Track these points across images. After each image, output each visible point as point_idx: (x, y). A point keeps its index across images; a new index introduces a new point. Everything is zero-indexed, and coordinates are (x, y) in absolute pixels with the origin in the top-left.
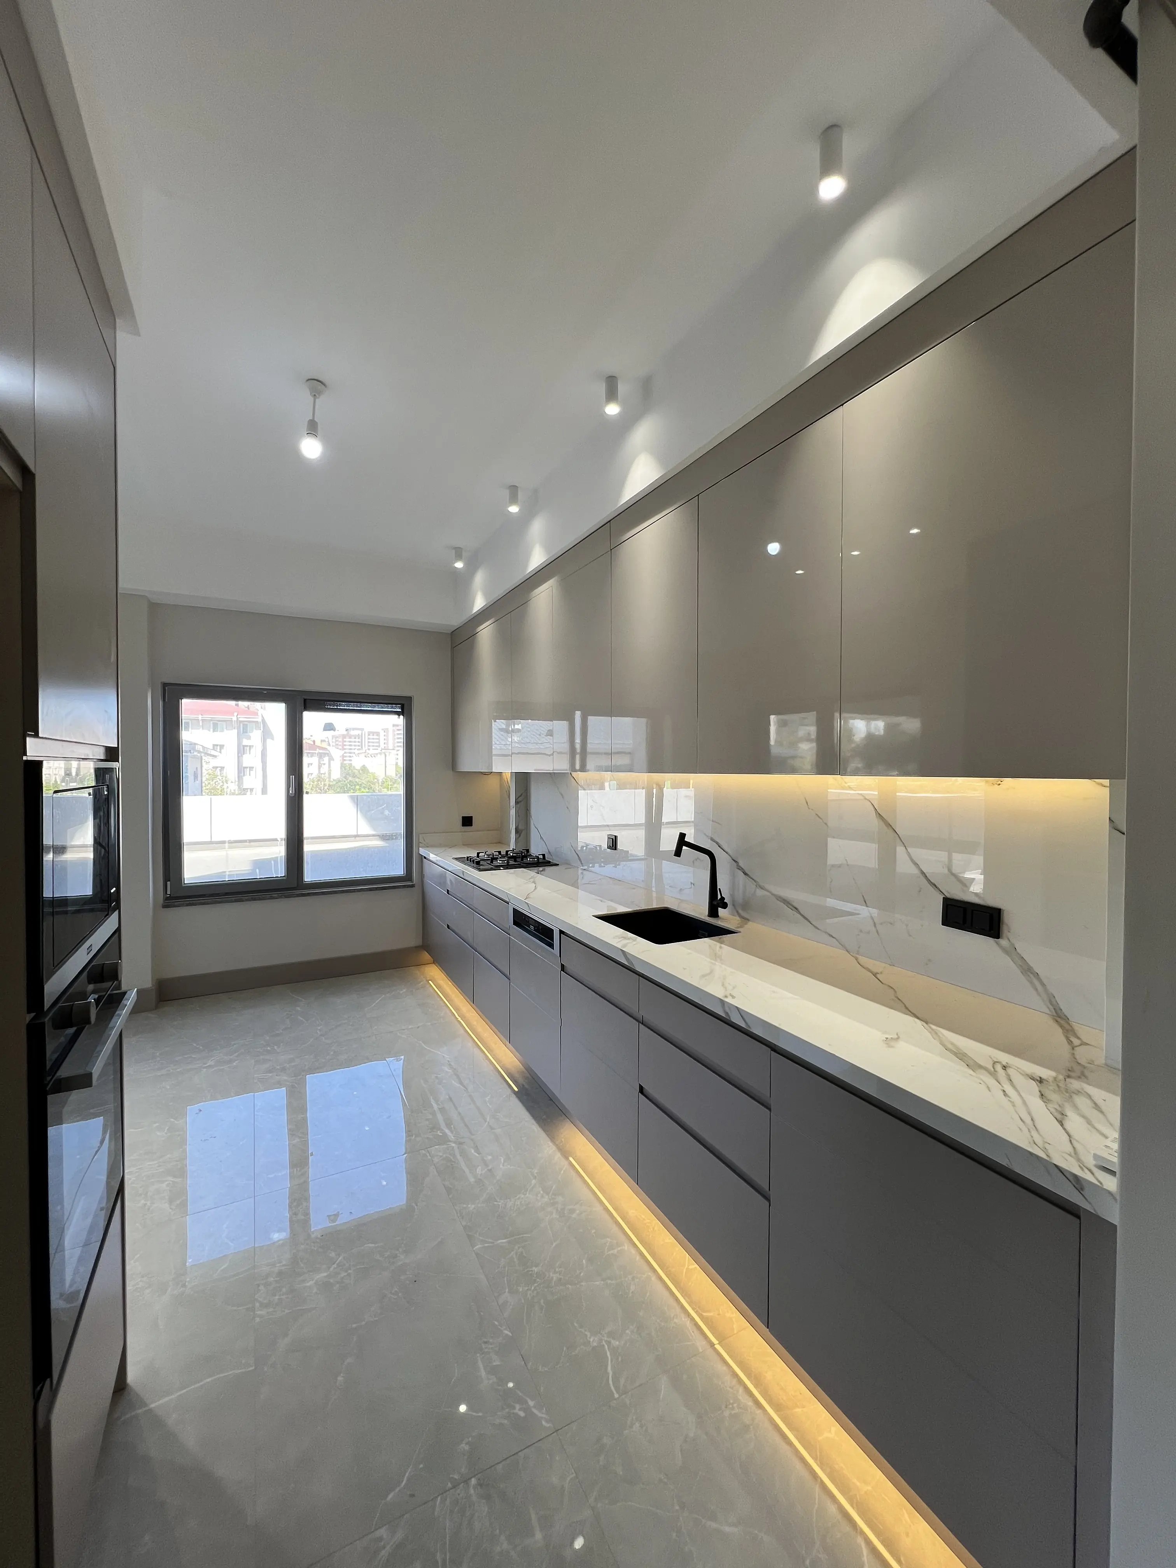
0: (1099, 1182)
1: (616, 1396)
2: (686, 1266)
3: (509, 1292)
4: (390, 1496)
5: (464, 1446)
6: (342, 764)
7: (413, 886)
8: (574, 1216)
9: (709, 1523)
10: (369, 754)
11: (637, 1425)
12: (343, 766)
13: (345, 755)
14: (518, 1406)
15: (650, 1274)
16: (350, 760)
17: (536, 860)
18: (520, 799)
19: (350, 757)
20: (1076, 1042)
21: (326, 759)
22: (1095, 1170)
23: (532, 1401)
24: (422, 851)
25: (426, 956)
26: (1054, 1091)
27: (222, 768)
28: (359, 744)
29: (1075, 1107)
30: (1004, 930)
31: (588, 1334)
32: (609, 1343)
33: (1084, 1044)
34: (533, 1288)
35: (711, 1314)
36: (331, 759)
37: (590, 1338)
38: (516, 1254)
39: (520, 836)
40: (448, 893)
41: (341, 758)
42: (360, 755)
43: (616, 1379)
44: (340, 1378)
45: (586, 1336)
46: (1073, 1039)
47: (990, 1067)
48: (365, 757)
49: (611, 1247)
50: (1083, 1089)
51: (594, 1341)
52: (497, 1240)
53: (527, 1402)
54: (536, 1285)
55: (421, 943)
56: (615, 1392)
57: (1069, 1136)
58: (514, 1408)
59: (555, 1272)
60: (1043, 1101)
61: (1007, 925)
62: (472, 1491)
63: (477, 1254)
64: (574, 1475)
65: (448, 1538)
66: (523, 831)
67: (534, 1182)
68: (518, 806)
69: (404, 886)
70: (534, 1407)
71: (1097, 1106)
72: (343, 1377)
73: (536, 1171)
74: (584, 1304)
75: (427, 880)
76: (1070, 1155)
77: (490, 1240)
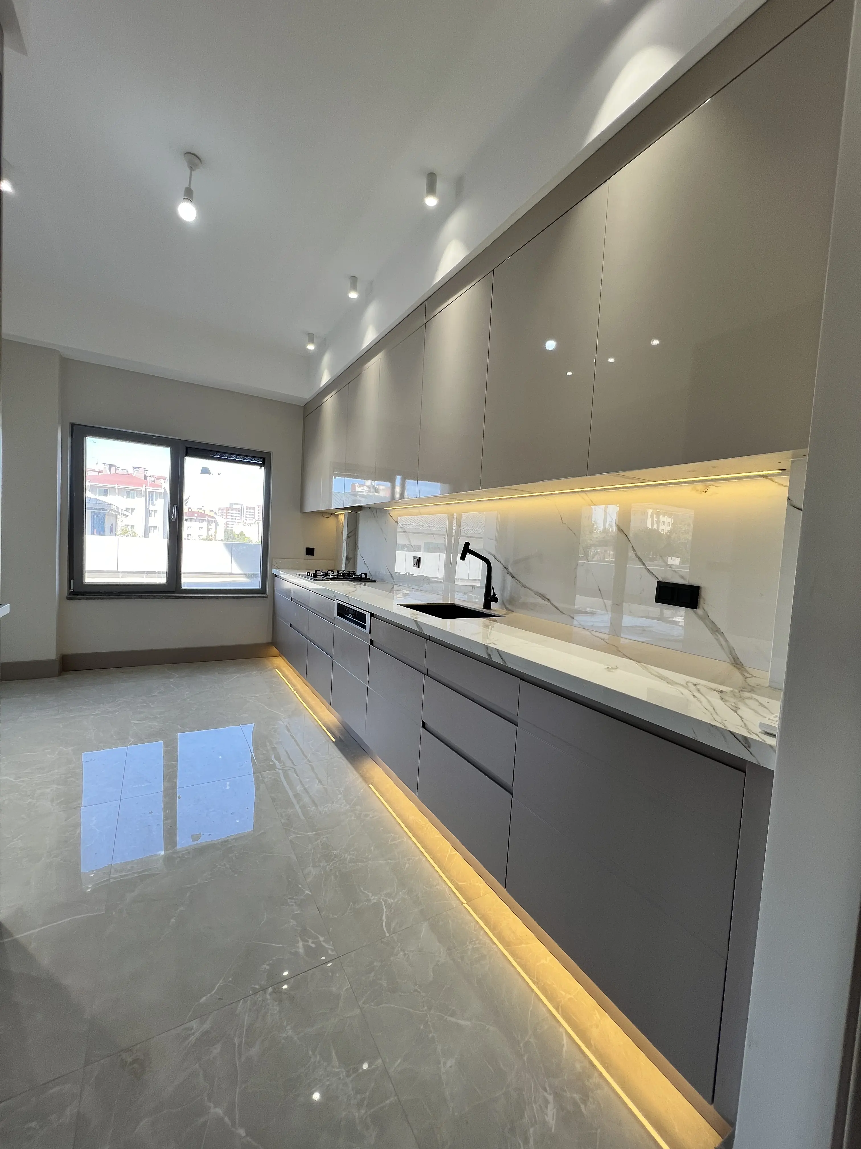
0: (763, 740)
1: (387, 935)
2: (449, 853)
3: (312, 866)
4: (203, 999)
5: (266, 967)
6: (226, 529)
7: (266, 597)
8: (368, 818)
9: (450, 1019)
10: (246, 523)
11: (401, 954)
12: (226, 531)
13: (228, 523)
14: (310, 941)
15: (421, 857)
16: (232, 527)
17: (359, 577)
18: (350, 535)
19: (232, 524)
20: (748, 675)
21: (213, 525)
22: (760, 735)
23: (322, 937)
24: (275, 571)
25: (274, 650)
26: (731, 697)
27: (132, 526)
28: (239, 515)
29: (746, 705)
30: (701, 602)
31: (370, 894)
32: (386, 901)
33: (753, 676)
34: (331, 864)
35: (465, 884)
36: (217, 524)
37: (371, 897)
38: (321, 842)
39: (349, 562)
40: (292, 600)
41: (225, 526)
42: (239, 524)
43: (388, 925)
44: (173, 920)
45: (368, 896)
46: (746, 674)
47: (685, 685)
48: (244, 525)
49: (394, 839)
50: (752, 697)
51: (374, 899)
52: (308, 833)
53: (318, 938)
54: (334, 862)
55: (270, 640)
56: (386, 932)
57: (741, 718)
58: (307, 941)
59: (350, 854)
60: (723, 701)
61: (704, 599)
62: (268, 997)
63: (291, 841)
64: (349, 986)
65: (245, 1028)
66: (351, 558)
67: (340, 796)
68: (349, 539)
69: (260, 597)
70: (323, 941)
71: (761, 704)
72: (175, 919)
73: (342, 789)
74: (369, 875)
75: (277, 593)
76: (741, 726)
77: (303, 833)
